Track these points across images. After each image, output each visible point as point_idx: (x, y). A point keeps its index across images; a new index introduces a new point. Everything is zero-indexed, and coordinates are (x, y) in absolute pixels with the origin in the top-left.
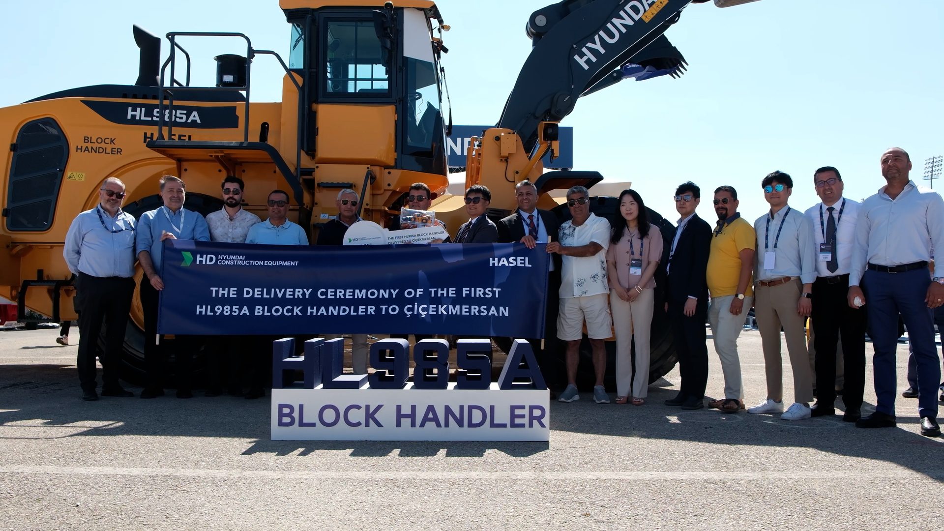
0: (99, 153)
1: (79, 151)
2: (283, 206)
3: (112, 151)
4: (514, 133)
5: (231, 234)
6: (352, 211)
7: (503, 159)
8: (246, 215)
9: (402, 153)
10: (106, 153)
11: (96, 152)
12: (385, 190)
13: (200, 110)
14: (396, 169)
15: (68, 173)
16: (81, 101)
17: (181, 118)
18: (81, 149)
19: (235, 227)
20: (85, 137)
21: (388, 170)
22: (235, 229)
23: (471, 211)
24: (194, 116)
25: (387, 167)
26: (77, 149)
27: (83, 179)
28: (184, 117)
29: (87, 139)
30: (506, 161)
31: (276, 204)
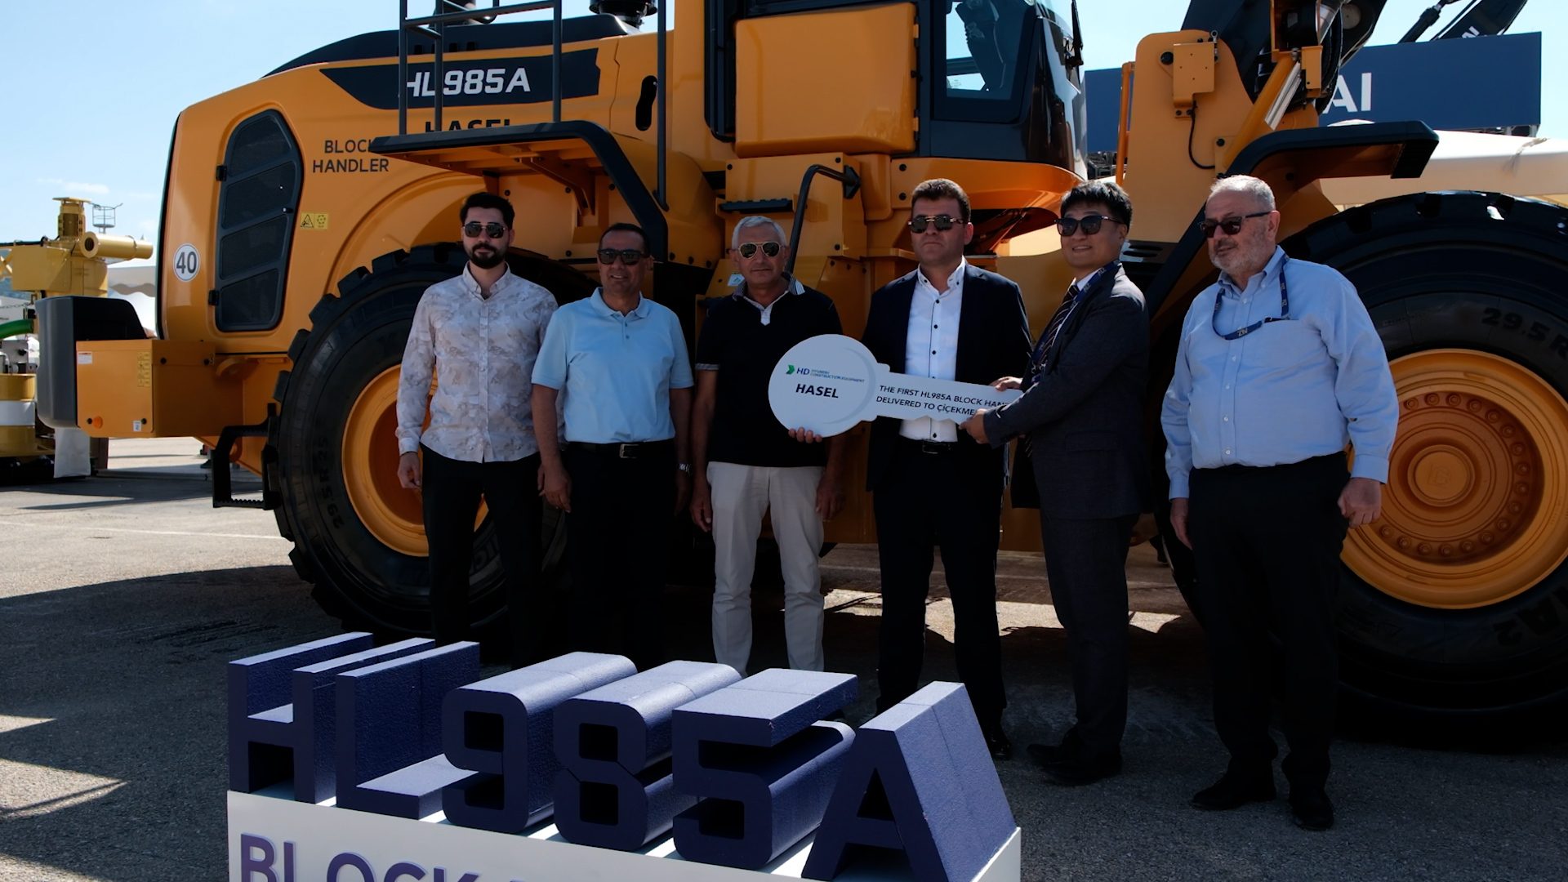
0: (350, 171)
1: (318, 169)
2: (633, 263)
3: (372, 165)
4: (1211, 40)
5: (486, 330)
6: (770, 269)
7: (1184, 111)
8: (519, 285)
9: (932, 117)
10: (361, 170)
11: (344, 169)
12: (895, 210)
13: (529, 64)
14: (918, 157)
15: (302, 216)
16: (322, 71)
17: (494, 85)
18: (321, 166)
19: (495, 315)
20: (327, 142)
21: (898, 162)
22: (496, 318)
23: (1076, 254)
24: (519, 79)
25: (896, 154)
26: (315, 166)
27: (326, 226)
28: (500, 81)
29: (329, 146)
30: (1192, 114)
31: (618, 258)
